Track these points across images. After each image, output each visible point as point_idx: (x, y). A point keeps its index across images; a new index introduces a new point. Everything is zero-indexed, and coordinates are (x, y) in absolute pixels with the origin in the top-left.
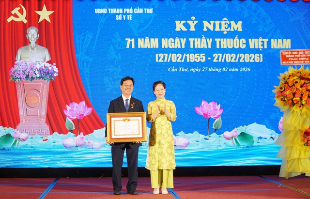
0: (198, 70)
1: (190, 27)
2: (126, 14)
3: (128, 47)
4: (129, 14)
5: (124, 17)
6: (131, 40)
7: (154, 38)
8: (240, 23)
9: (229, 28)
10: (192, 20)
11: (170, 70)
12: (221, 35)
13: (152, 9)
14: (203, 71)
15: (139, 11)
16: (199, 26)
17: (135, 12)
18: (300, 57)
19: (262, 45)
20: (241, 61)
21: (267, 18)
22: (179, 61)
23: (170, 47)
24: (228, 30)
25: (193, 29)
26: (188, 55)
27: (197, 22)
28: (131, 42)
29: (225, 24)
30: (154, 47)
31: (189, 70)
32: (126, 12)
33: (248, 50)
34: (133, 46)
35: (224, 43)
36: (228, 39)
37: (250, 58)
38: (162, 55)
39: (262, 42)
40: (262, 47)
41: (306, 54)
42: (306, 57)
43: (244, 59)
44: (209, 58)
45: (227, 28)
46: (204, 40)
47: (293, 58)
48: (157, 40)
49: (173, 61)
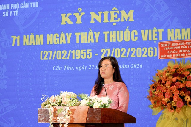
0: (84, 68)
1: (76, 20)
2: (13, 10)
3: (13, 45)
4: (16, 10)
5: (11, 13)
6: (17, 38)
7: (39, 34)
8: (131, 12)
9: (119, 19)
10: (78, 12)
11: (55, 68)
12: (109, 27)
13: (37, 3)
14: (90, 69)
15: (25, 5)
16: (86, 19)
17: (21, 7)
18: (181, 49)
19: (156, 37)
20: (132, 56)
21: (163, 5)
22: (63, 58)
23: (55, 43)
24: (118, 21)
25: (79, 22)
26: (73, 52)
27: (84, 13)
28: (16, 40)
29: (115, 14)
30: (39, 44)
31: (74, 68)
32: (13, 7)
33: (140, 43)
34: (18, 44)
35: (113, 36)
36: (118, 32)
37: (143, 53)
38: (46, 53)
39: (156, 33)
40: (156, 39)
41: (187, 45)
42: (188, 49)
43: (135, 54)
44: (96, 54)
45: (117, 19)
46: (91, 34)
47: (173, 50)
48: (42, 36)
49: (58, 58)
